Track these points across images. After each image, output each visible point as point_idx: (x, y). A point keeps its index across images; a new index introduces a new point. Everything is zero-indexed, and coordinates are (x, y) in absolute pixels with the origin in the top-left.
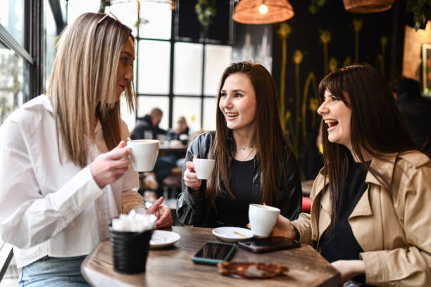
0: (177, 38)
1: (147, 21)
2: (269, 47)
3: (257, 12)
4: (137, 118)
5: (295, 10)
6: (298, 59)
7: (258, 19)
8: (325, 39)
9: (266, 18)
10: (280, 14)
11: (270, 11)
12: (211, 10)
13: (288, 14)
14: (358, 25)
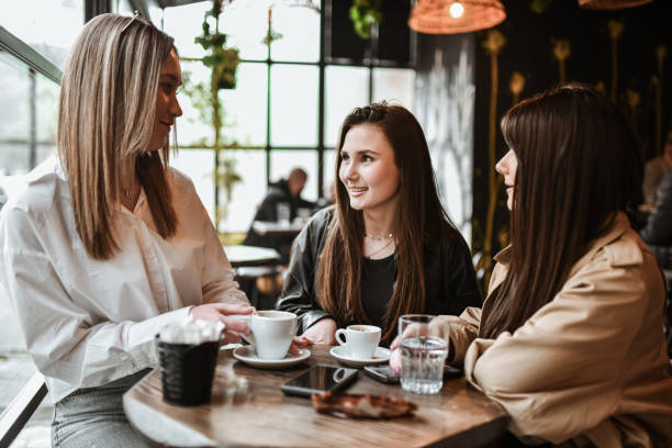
0: (330, 59)
1: (281, 36)
2: (470, 70)
3: (448, 15)
4: (270, 184)
5: (507, 9)
6: (517, 86)
7: (450, 26)
8: (561, 53)
9: (462, 23)
10: (486, 17)
11: (468, 12)
12: (375, 15)
13: (496, 16)
14: (616, 29)
